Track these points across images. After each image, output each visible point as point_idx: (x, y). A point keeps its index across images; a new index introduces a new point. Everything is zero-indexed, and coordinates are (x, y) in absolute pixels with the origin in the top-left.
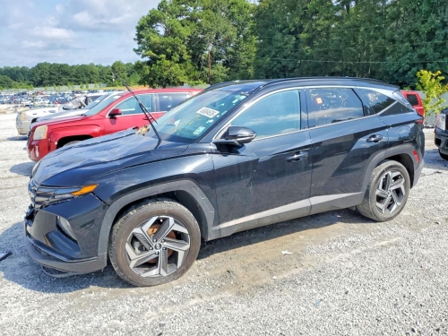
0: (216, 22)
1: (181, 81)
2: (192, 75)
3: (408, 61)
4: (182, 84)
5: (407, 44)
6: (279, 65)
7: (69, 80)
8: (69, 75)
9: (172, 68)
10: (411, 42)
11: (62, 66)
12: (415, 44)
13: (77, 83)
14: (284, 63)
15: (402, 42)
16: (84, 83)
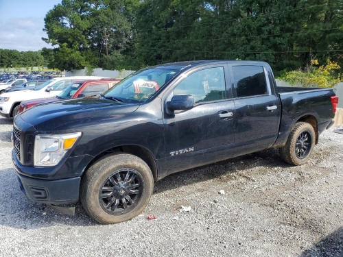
0: (112, 17)
1: (83, 65)
2: (92, 61)
3: (243, 51)
4: (83, 67)
5: (243, 37)
6: (155, 54)
7: (18, 63)
8: (18, 59)
9: (73, 55)
10: (246, 36)
11: (11, 51)
12: (249, 38)
13: (25, 65)
14: (159, 52)
15: (240, 36)
16: (31, 65)
